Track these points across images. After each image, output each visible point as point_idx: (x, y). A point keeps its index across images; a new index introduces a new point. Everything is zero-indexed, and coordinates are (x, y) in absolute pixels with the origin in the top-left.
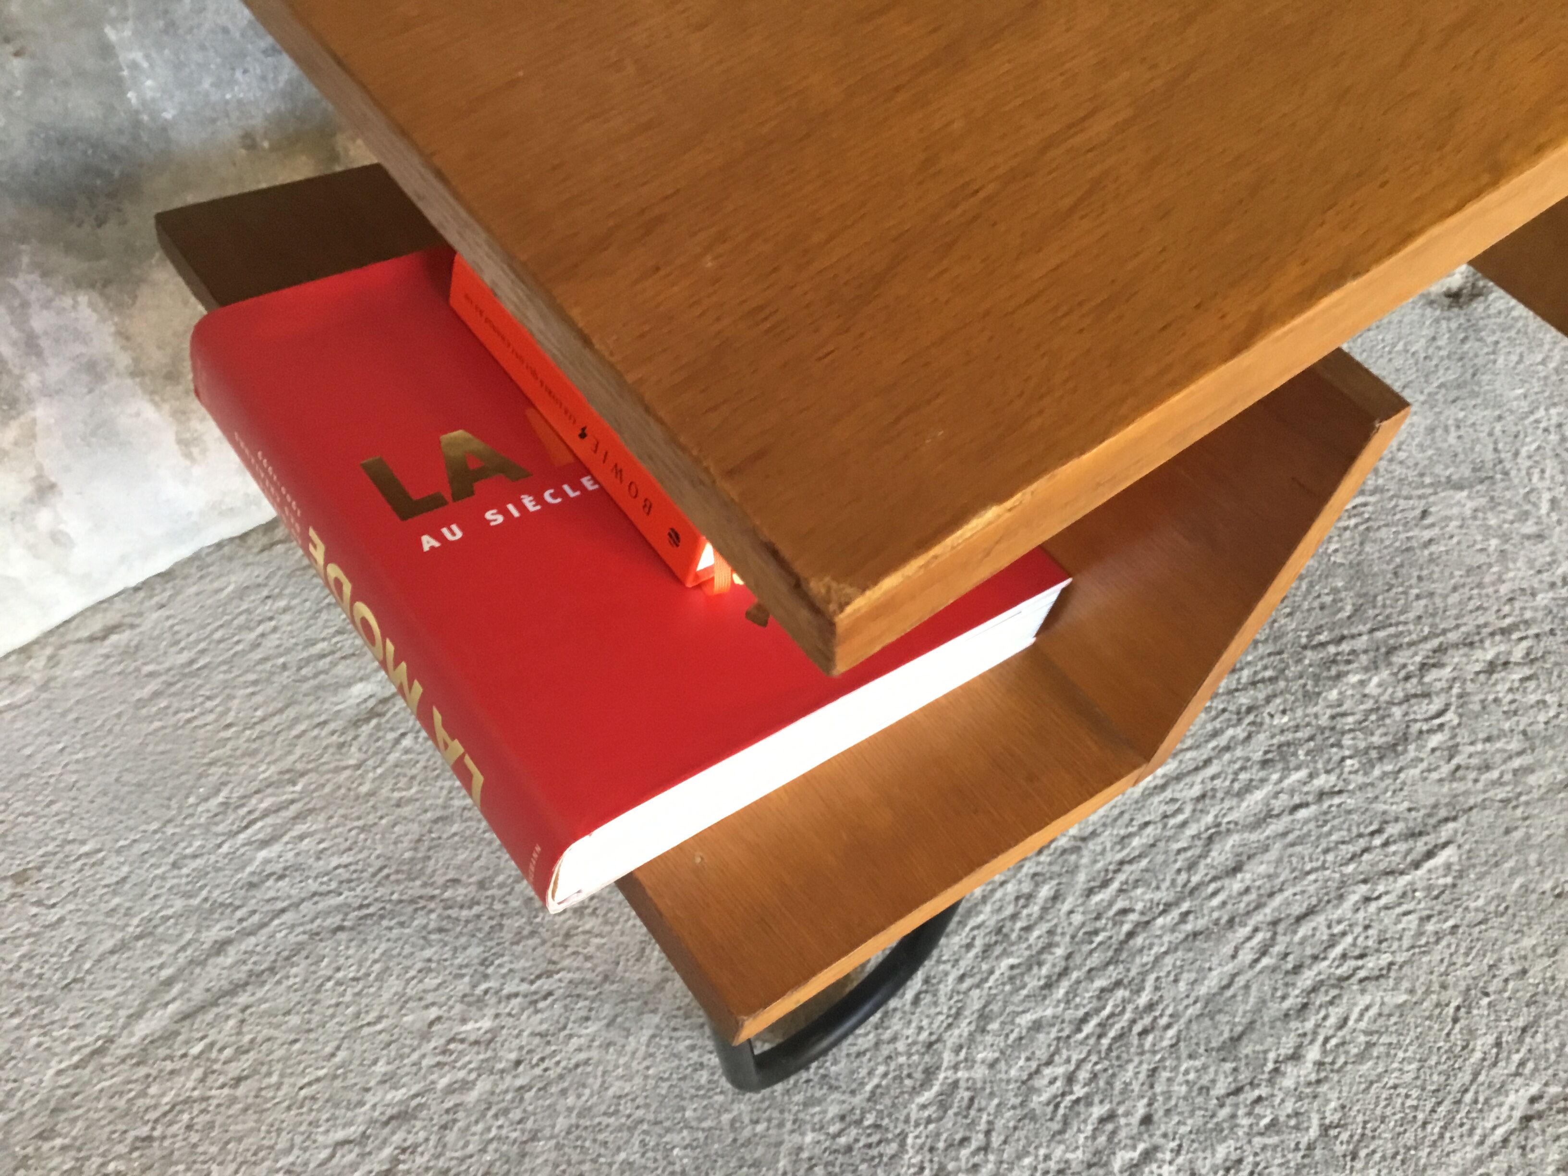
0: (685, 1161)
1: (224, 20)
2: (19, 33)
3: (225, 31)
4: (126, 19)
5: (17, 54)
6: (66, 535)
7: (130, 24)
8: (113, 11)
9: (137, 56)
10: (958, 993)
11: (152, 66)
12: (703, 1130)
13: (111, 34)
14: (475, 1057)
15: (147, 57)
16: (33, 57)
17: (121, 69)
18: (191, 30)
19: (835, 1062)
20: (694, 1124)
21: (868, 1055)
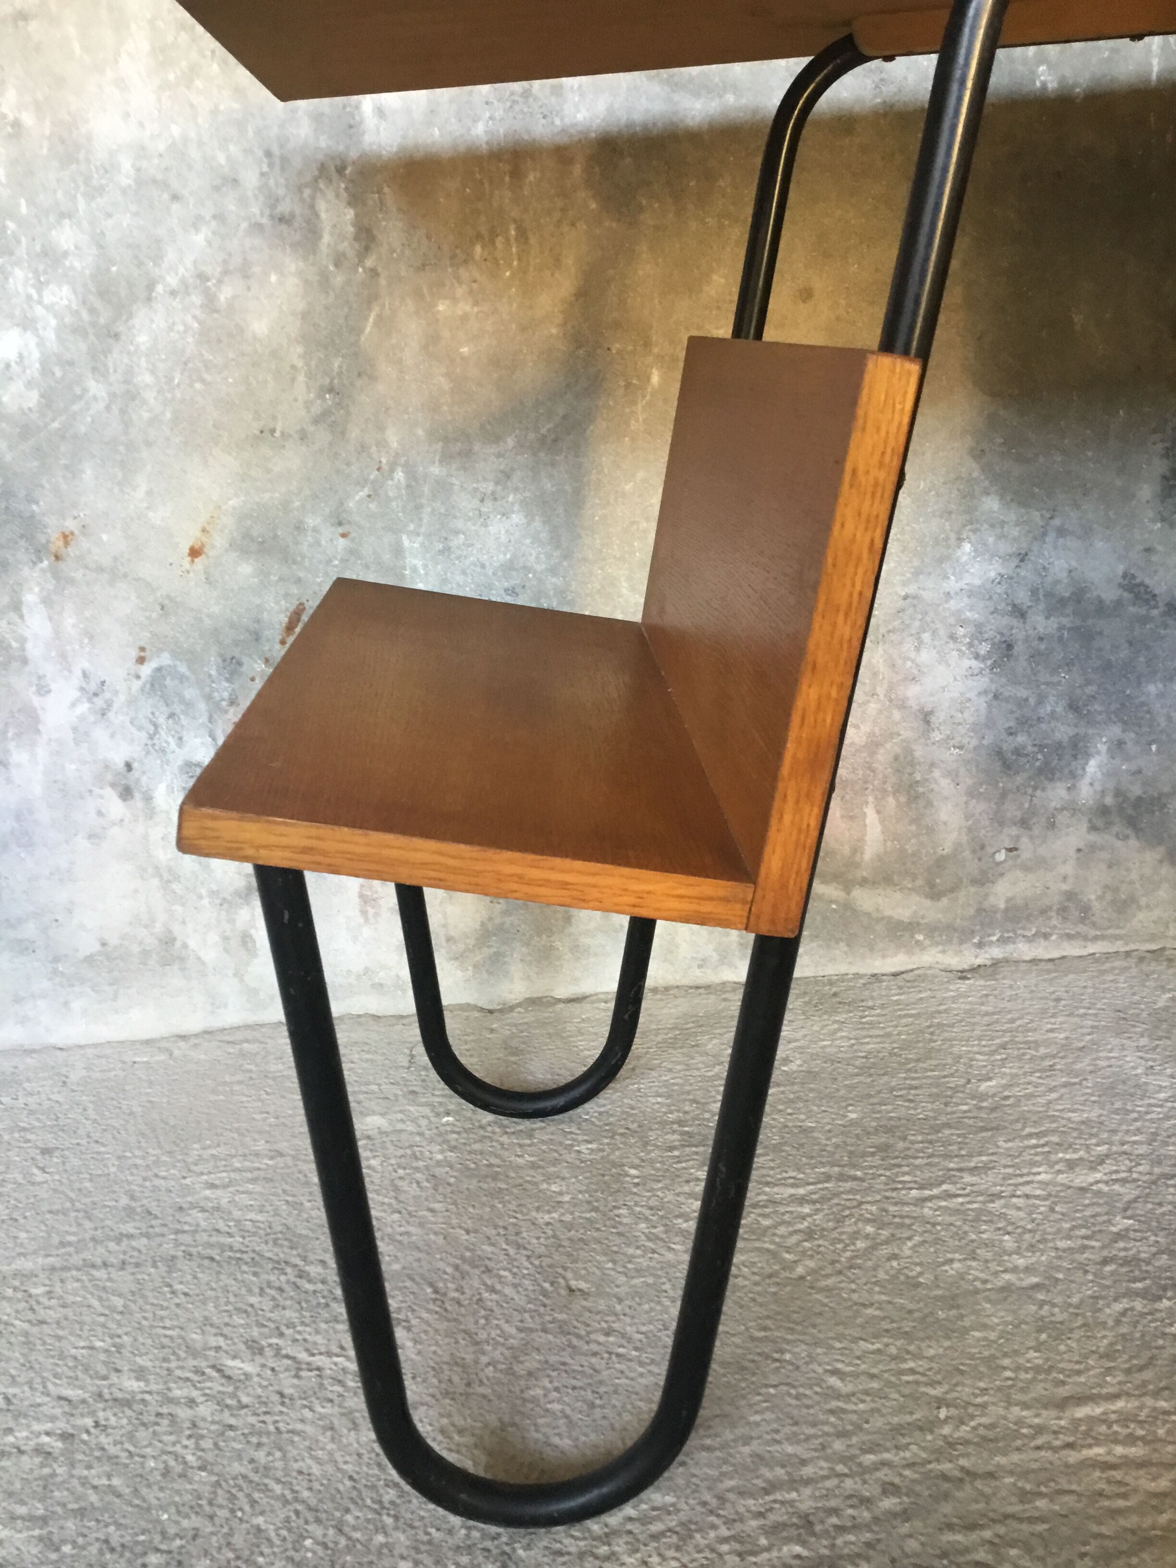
0: (309, 1555)
1: (484, 558)
2: (349, 523)
3: (483, 566)
4: (418, 535)
5: (344, 535)
6: (254, 941)
7: (420, 539)
8: (412, 527)
9: (418, 563)
10: (713, 1550)
11: (426, 574)
12: (349, 1538)
13: (406, 542)
14: (216, 1385)
15: (425, 566)
16: (353, 540)
17: (405, 568)
18: (459, 558)
19: (528, 1547)
20: (346, 1529)
21: (565, 1558)
